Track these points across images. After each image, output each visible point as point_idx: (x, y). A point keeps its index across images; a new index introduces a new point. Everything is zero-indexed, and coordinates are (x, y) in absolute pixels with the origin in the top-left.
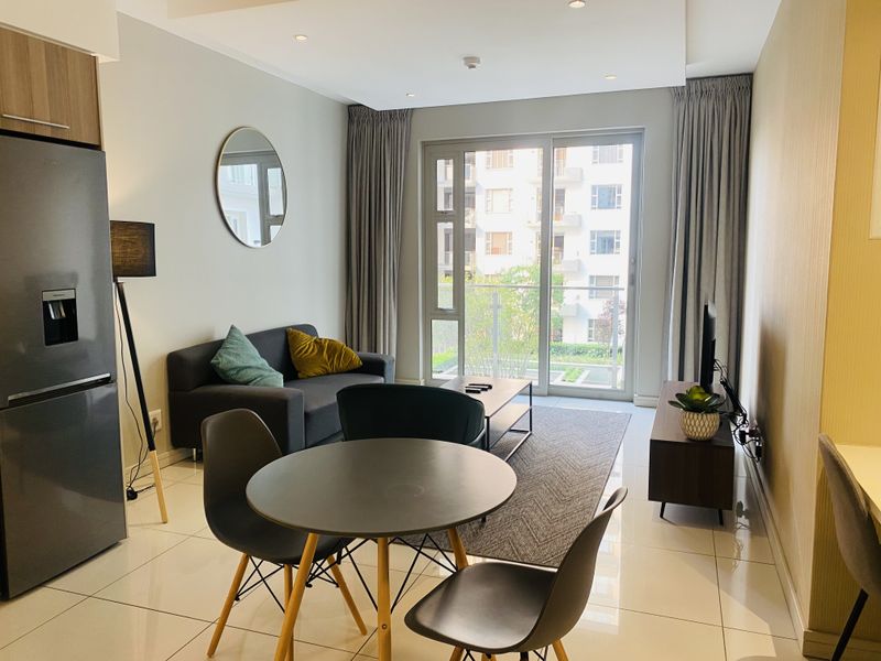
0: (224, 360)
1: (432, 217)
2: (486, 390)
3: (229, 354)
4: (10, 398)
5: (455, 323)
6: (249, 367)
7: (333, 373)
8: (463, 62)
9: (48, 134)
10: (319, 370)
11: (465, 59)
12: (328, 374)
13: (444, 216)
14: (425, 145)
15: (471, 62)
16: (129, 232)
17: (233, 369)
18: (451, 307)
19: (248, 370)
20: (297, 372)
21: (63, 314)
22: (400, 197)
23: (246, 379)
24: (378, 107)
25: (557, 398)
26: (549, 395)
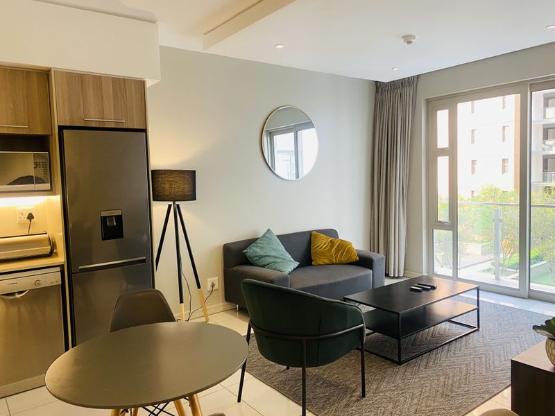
0: (252, 251)
1: (433, 153)
2: (428, 290)
3: (257, 247)
4: (80, 268)
5: (451, 233)
6: (268, 256)
7: (337, 264)
8: (403, 40)
9: (113, 126)
10: (326, 261)
11: (403, 37)
12: (333, 264)
13: (443, 152)
14: (428, 101)
15: (408, 39)
16: (173, 176)
17: (257, 256)
18: (447, 220)
19: (267, 258)
20: (312, 261)
21: (115, 224)
22: (408, 141)
23: (263, 263)
24: (386, 81)
25: (535, 302)
26: (530, 297)
